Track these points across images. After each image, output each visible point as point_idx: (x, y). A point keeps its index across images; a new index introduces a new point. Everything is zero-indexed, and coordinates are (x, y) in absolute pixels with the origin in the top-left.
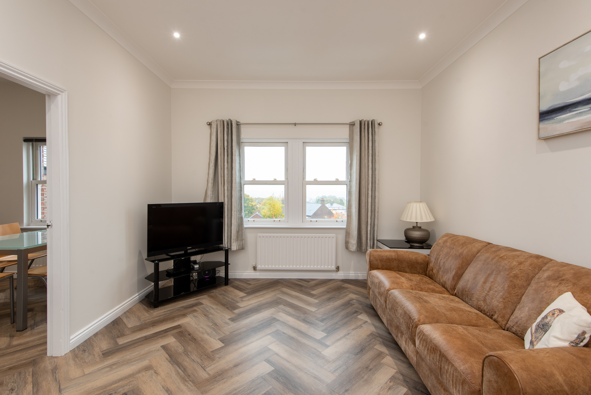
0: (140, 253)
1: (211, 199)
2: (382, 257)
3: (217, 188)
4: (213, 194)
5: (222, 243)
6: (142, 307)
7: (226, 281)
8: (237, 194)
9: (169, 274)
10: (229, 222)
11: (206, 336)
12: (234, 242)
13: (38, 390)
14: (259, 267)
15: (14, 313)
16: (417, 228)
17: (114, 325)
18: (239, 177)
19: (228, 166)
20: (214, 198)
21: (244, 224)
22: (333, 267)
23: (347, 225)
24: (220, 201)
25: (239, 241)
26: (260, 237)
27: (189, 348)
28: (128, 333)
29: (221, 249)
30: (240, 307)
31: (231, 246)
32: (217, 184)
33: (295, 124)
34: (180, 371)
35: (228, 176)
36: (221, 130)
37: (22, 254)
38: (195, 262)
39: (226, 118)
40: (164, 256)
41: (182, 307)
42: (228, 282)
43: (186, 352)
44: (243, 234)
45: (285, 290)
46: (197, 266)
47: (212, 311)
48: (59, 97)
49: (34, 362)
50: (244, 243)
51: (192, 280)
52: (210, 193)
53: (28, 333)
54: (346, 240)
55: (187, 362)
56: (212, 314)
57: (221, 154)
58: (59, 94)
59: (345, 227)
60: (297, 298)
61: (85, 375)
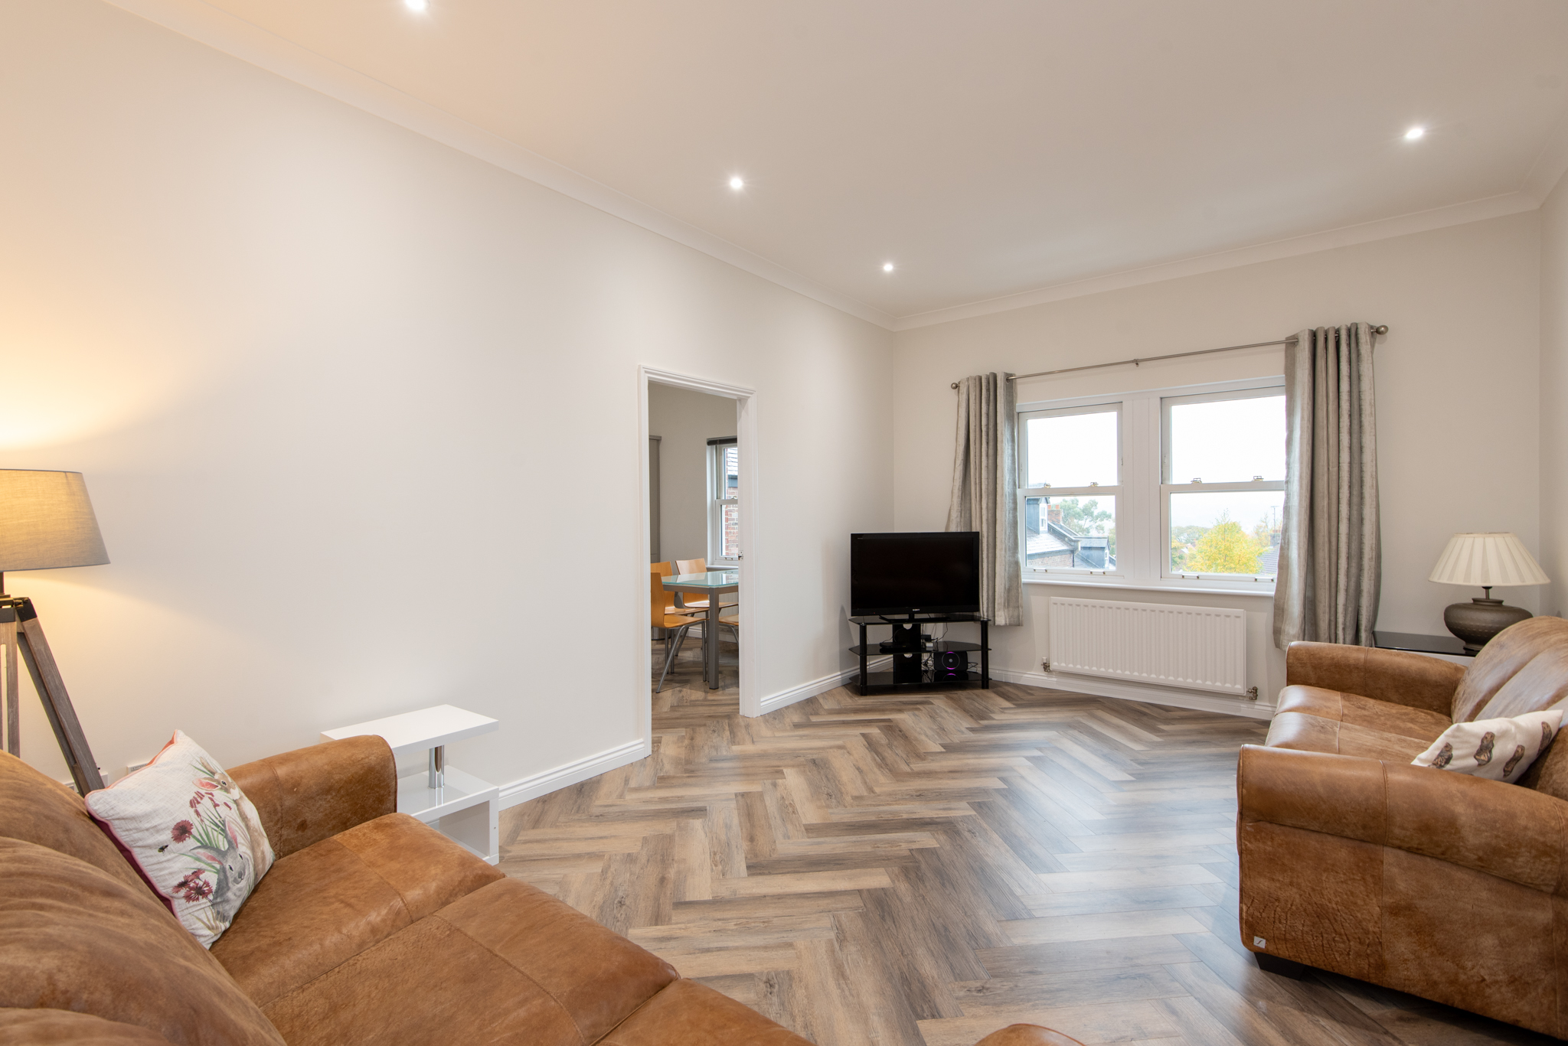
0: (843, 610)
1: (957, 527)
2: (1320, 658)
3: (968, 505)
4: (961, 516)
5: (978, 610)
6: (844, 691)
7: (985, 682)
8: (1006, 516)
9: (884, 649)
10: (990, 569)
11: (923, 737)
12: (999, 610)
13: (734, 737)
14: (1054, 665)
15: (706, 673)
16: (1487, 601)
17: (807, 703)
18: (1011, 483)
19: (988, 464)
20: (962, 524)
21: (1022, 576)
22: (1240, 688)
23: (1277, 590)
24: (974, 530)
25: (1011, 609)
26: (1055, 604)
27: (895, 743)
28: (823, 713)
29: (973, 619)
30: (993, 719)
31: (994, 616)
32: (968, 498)
33: (1137, 362)
34: (877, 758)
35: (988, 482)
36: (976, 396)
37: (713, 593)
38: (928, 639)
39: (984, 371)
40: (876, 618)
41: (900, 702)
42: (988, 682)
43: (890, 746)
44: (1020, 595)
45: (1100, 713)
46: (929, 645)
47: (944, 715)
48: (749, 400)
49: (729, 717)
50: (1021, 613)
51: (926, 671)
52: (955, 514)
53: (720, 692)
54: (1274, 627)
55: (888, 754)
56: (942, 717)
57: (975, 440)
58: (749, 397)
59: (1272, 593)
60: (1117, 728)
61: (775, 737)
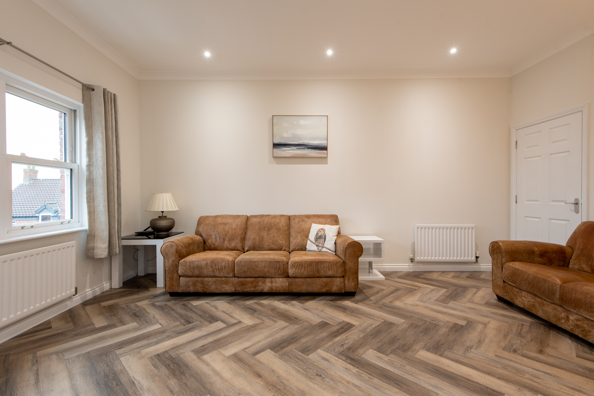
16: (162, 217)
22: (73, 291)
23: (89, 226)
54: (87, 247)
59: (87, 228)
